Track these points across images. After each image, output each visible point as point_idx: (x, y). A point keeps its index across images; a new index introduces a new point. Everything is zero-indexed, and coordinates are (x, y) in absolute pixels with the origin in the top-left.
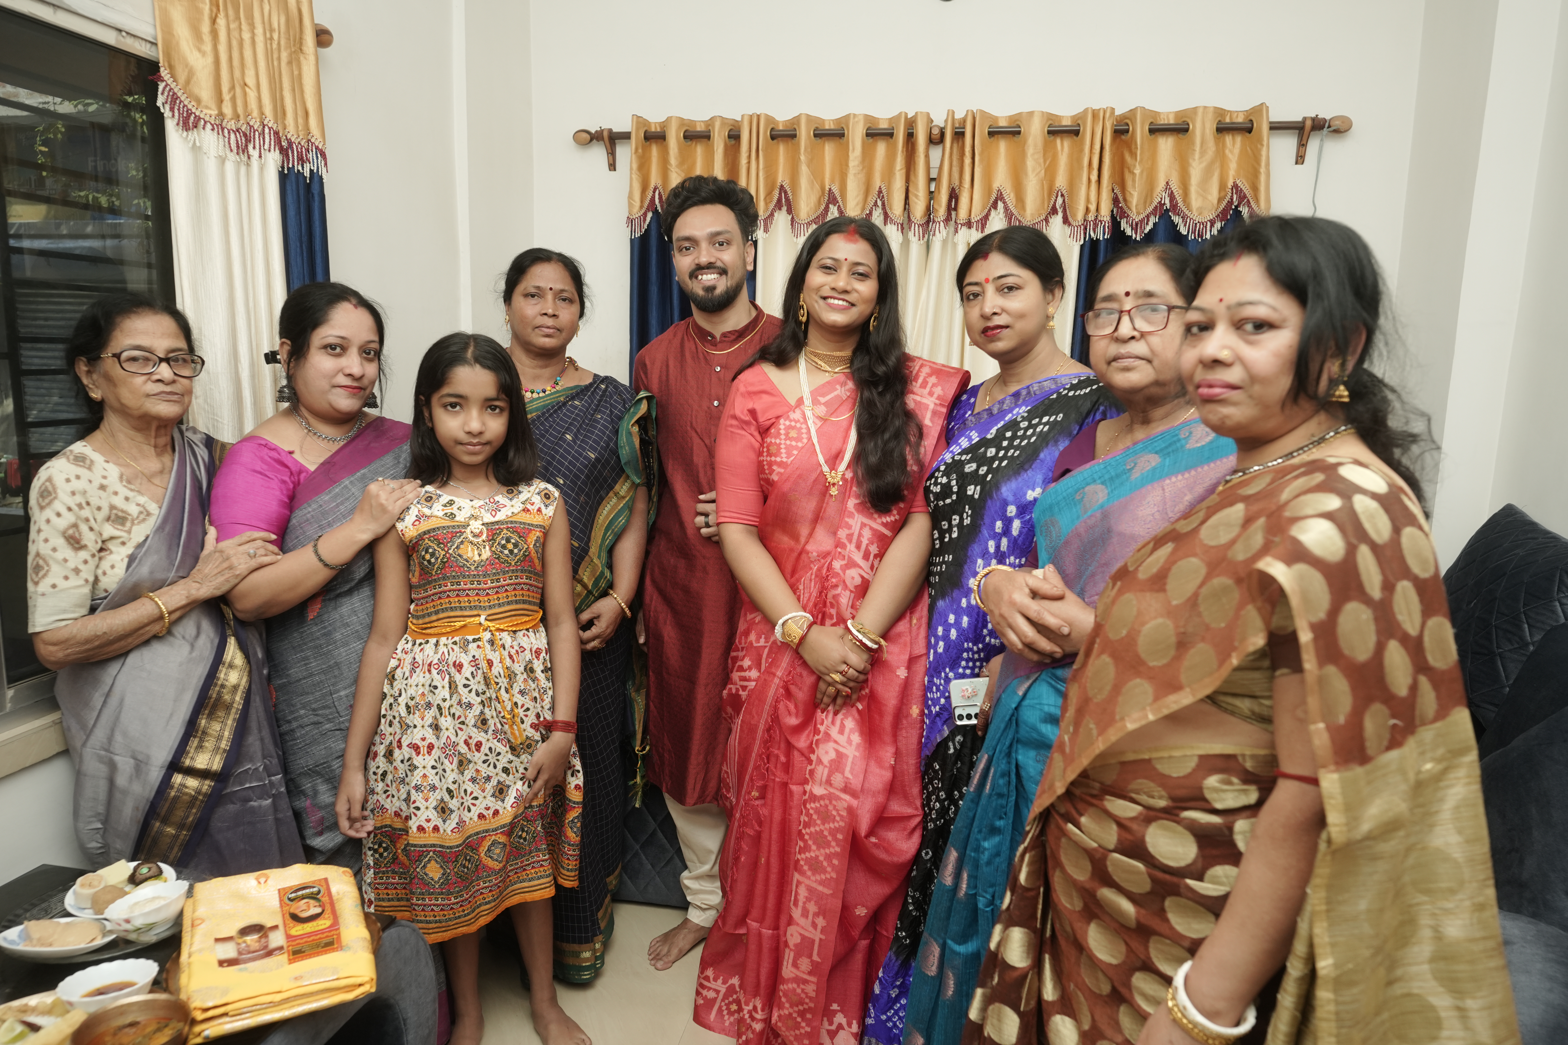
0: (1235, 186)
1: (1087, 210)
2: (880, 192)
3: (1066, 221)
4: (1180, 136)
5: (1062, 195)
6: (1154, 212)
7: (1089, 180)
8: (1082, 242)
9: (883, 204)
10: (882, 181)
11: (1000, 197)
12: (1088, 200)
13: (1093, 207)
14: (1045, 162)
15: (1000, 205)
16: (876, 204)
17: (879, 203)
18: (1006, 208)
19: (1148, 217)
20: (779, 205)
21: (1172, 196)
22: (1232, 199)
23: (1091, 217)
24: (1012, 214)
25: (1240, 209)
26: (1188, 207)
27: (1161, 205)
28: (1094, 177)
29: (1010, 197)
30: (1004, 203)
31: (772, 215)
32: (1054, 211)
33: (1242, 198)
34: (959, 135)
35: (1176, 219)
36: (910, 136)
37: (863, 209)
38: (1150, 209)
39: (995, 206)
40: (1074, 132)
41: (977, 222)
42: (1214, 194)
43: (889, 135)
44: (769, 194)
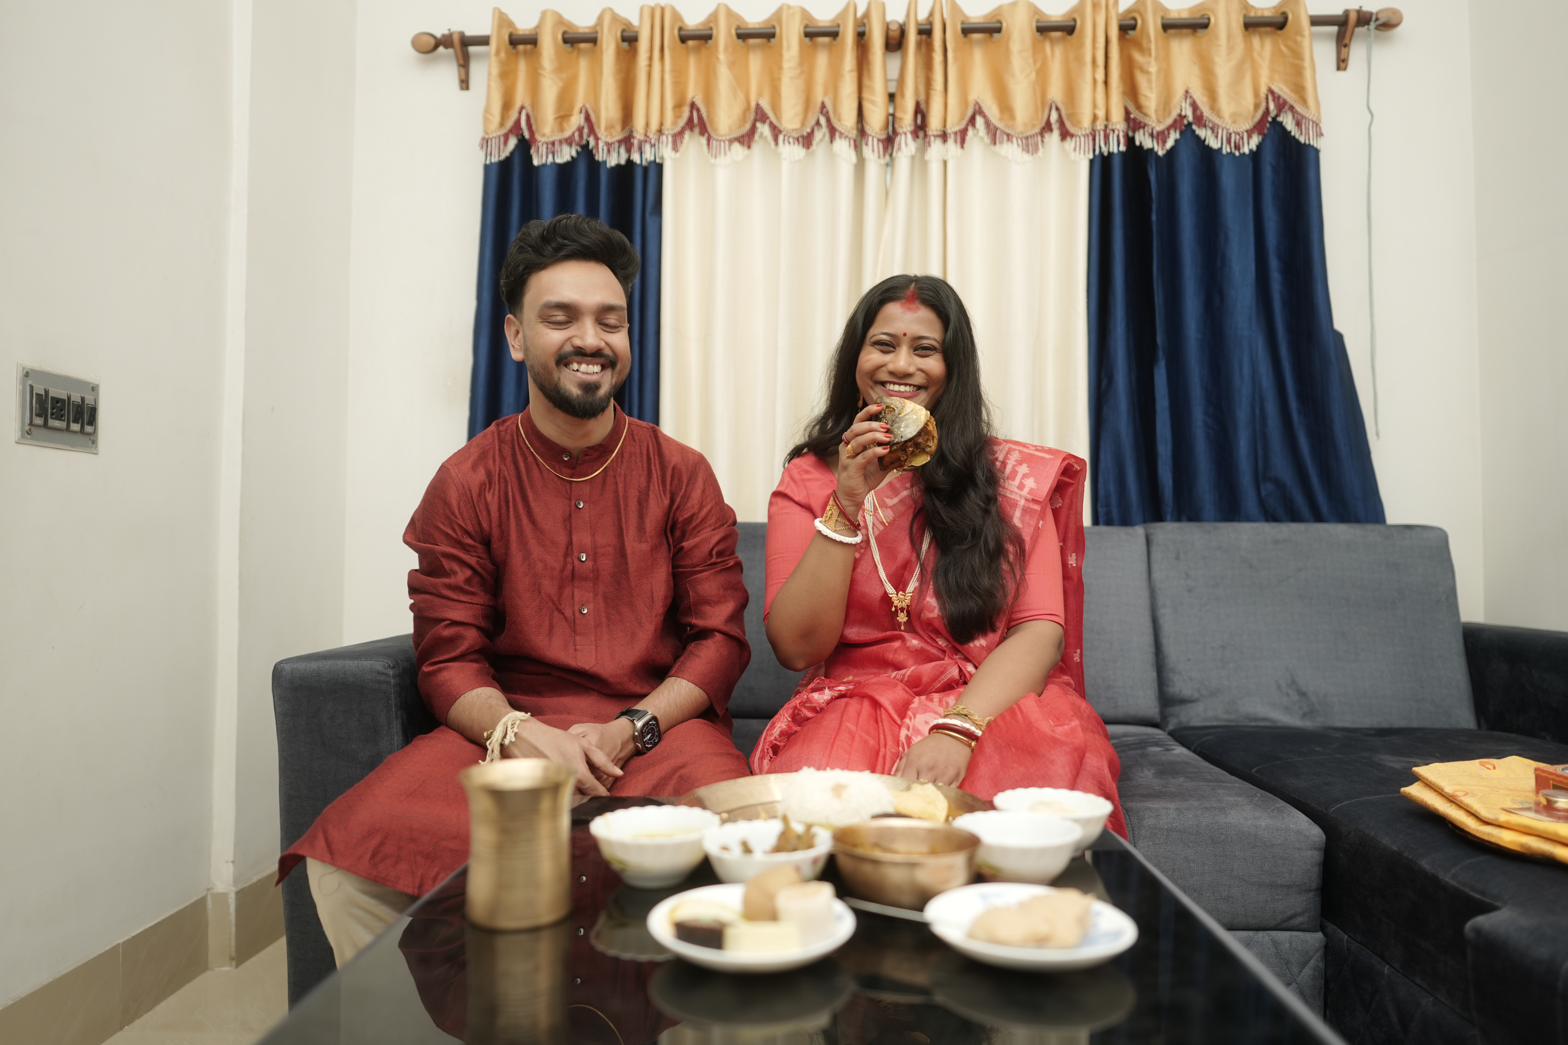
0: (1271, 91)
1: (1095, 118)
2: (823, 106)
3: (1065, 134)
4: (1201, 32)
5: (1057, 109)
6: (1174, 126)
7: (1095, 81)
8: (1091, 156)
9: (828, 120)
10: (826, 93)
11: (979, 111)
12: (1095, 106)
13: (1101, 113)
14: (1035, 62)
15: (979, 120)
16: (818, 123)
17: (823, 120)
18: (988, 123)
19: (1168, 129)
20: (690, 124)
21: (1194, 106)
22: (1267, 109)
23: (1100, 125)
24: (996, 129)
25: (1280, 119)
26: (1219, 114)
27: (1181, 117)
28: (1100, 76)
29: (992, 111)
30: (985, 117)
31: (681, 133)
32: (1048, 127)
33: (1282, 105)
34: (925, 32)
35: (1201, 133)
36: (861, 37)
37: (803, 125)
38: (1169, 121)
39: (972, 121)
40: (1069, 29)
41: (956, 133)
42: (1249, 101)
43: (833, 34)
44: (678, 106)
